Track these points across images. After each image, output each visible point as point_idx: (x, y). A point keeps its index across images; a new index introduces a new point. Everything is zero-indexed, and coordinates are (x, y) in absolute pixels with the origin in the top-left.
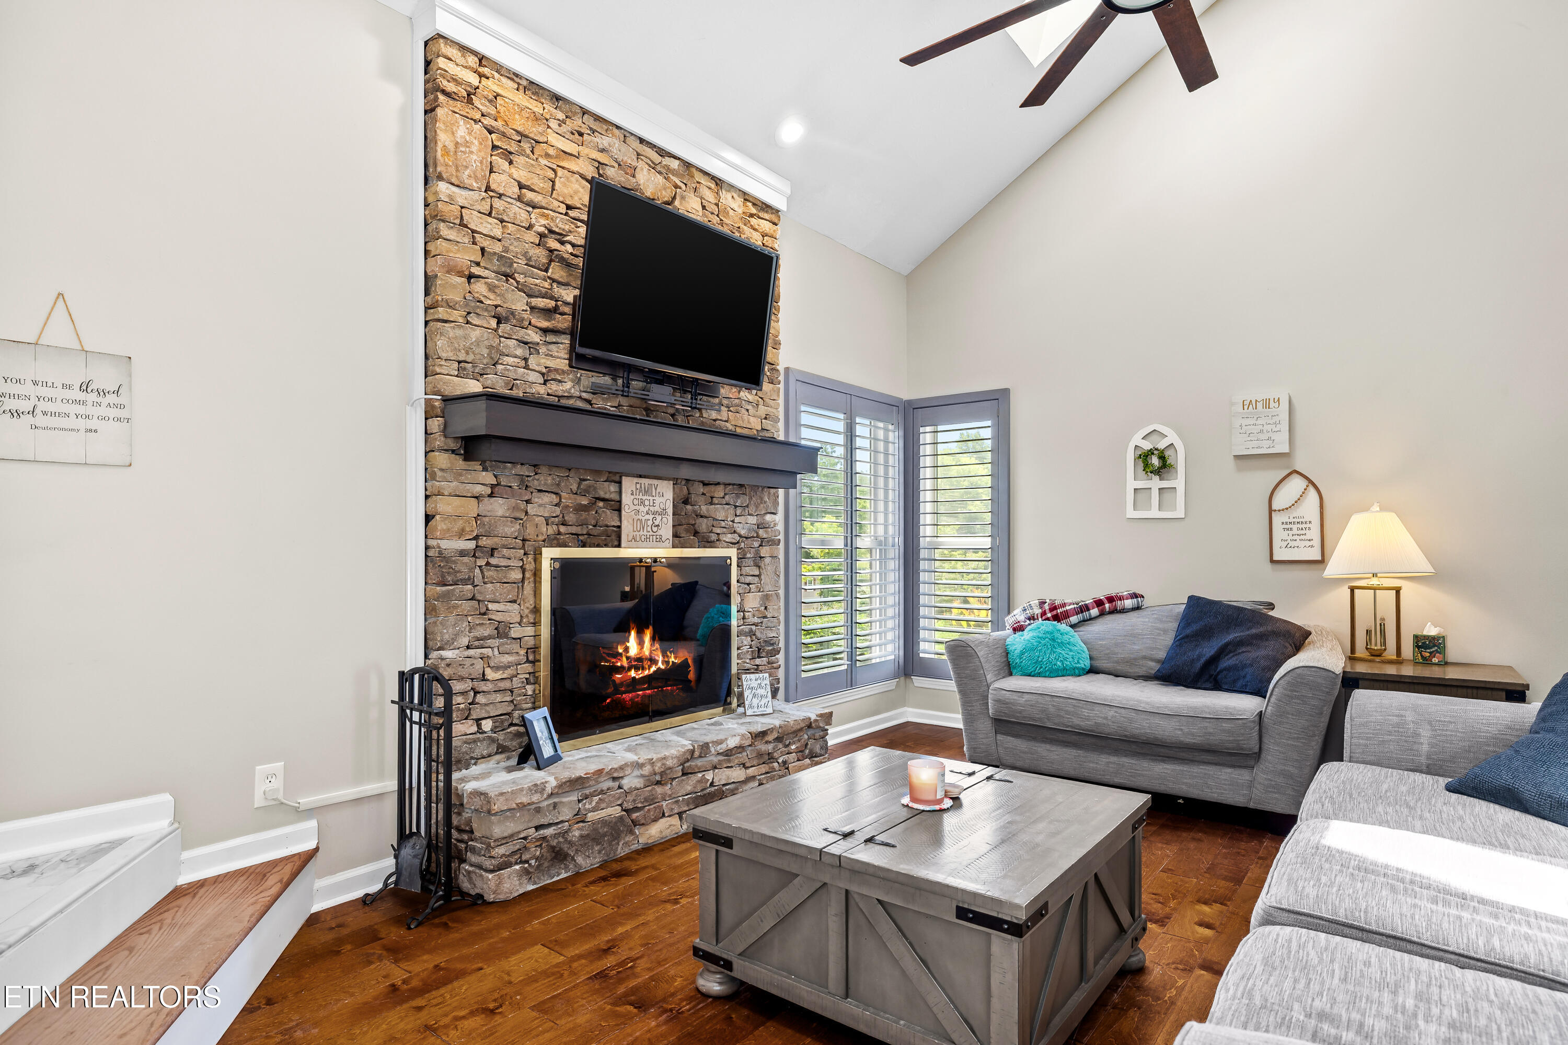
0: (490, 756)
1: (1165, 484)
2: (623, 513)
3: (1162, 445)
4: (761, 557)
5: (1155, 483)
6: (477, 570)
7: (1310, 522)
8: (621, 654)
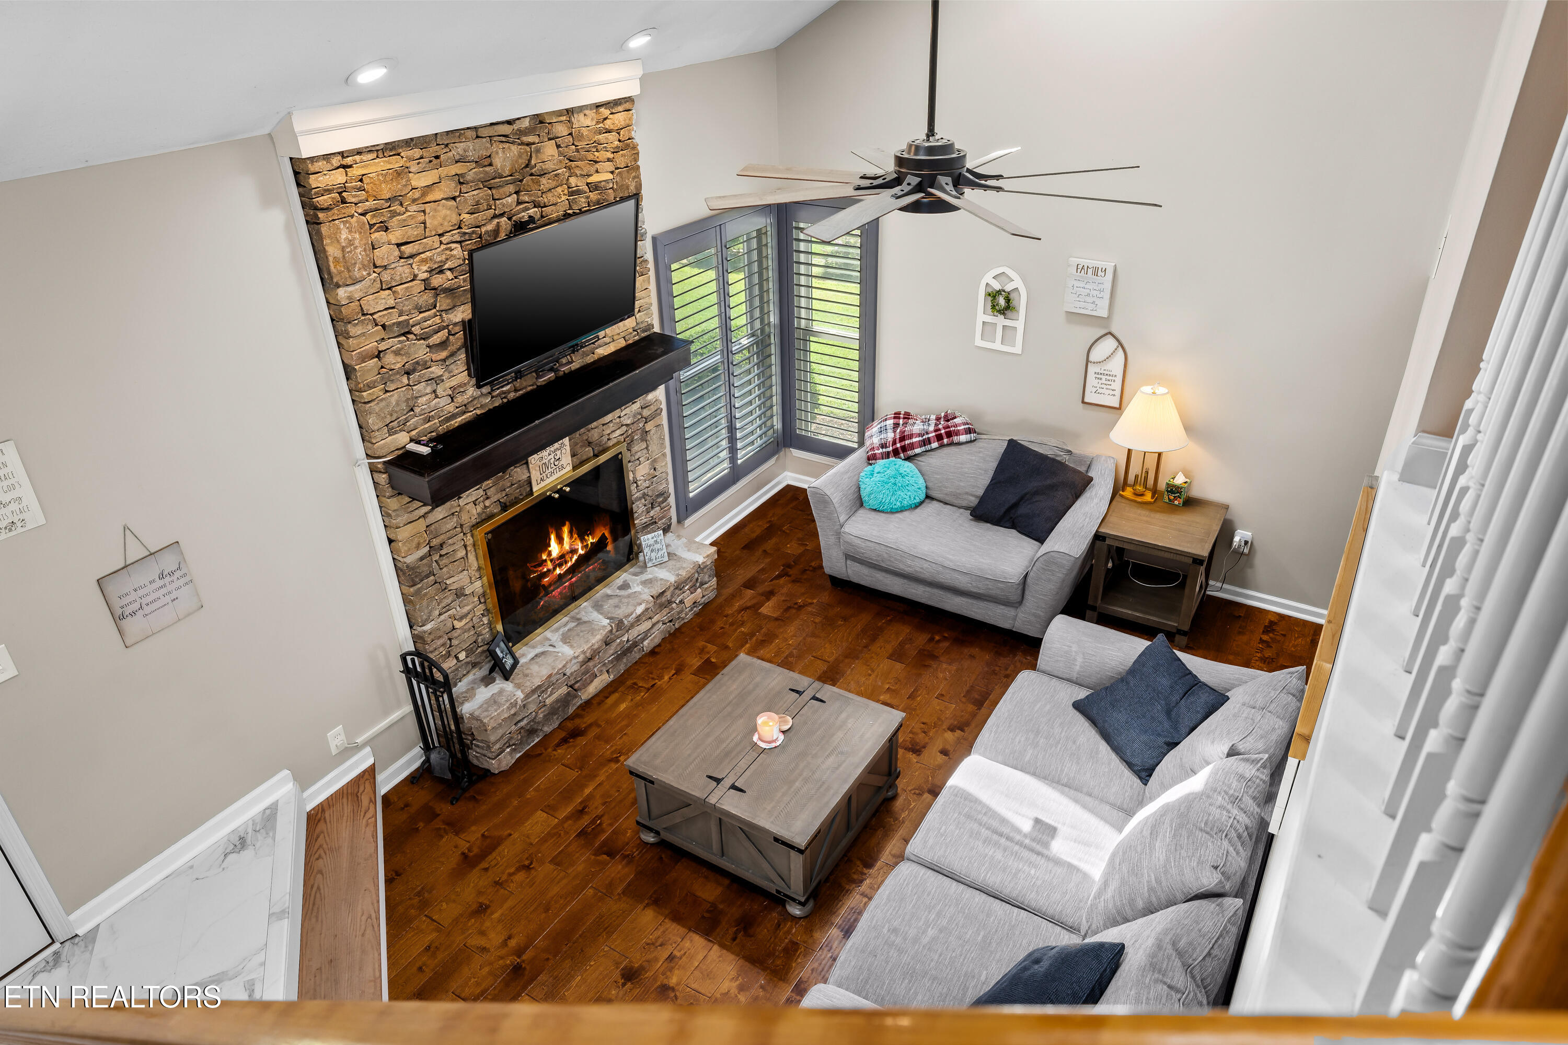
0: (468, 672)
1: (1008, 323)
2: (531, 466)
3: (1008, 288)
4: (646, 432)
5: (1000, 320)
6: (434, 564)
7: (1115, 376)
8: (545, 561)
